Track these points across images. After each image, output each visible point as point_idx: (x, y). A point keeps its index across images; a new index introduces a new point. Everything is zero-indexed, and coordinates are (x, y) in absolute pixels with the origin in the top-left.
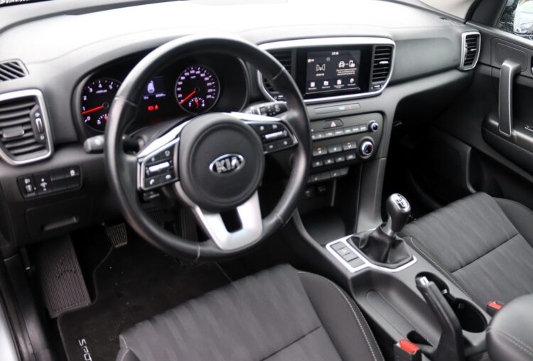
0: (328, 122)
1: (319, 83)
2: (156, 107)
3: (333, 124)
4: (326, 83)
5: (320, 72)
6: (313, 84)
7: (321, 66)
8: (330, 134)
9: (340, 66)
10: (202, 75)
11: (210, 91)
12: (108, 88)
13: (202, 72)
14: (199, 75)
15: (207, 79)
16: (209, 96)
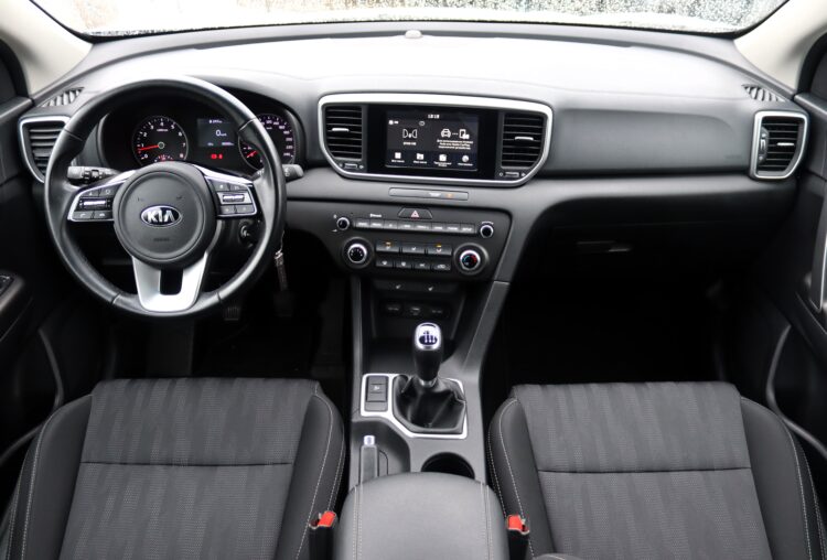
0: (409, 210)
1: (409, 154)
2: (221, 156)
3: (415, 214)
4: (420, 156)
5: (408, 139)
6: (398, 155)
7: (410, 132)
8: (407, 227)
9: (443, 135)
10: (281, 127)
11: (290, 147)
12: (170, 128)
13: (281, 124)
14: (277, 127)
15: (286, 132)
16: (288, 154)
